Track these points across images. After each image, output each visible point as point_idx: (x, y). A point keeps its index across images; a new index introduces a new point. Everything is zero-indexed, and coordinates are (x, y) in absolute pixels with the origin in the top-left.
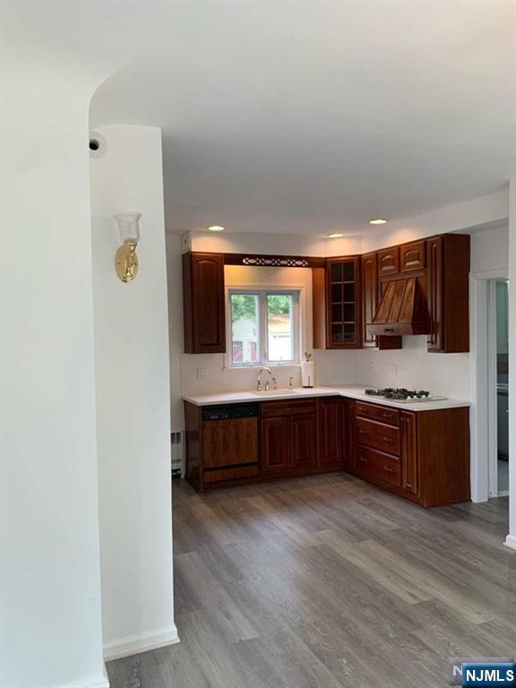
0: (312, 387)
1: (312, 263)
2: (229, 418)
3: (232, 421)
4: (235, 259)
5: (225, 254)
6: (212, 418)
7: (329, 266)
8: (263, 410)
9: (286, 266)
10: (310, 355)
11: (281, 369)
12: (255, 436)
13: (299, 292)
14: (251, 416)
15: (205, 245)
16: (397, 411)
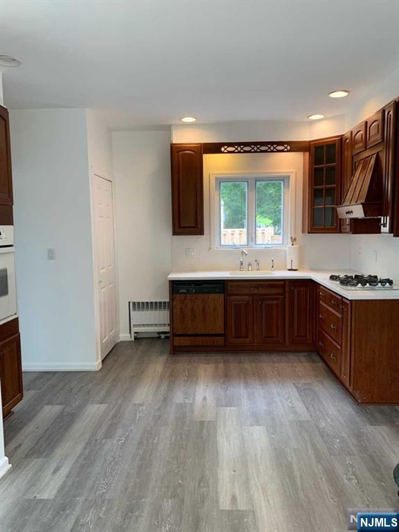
0: (296, 270)
1: (295, 147)
2: (195, 293)
3: (200, 296)
4: (215, 148)
5: (204, 144)
6: (181, 291)
7: (313, 149)
8: (229, 288)
9: (282, 151)
10: (295, 239)
11: (267, 251)
12: (221, 310)
13: (289, 177)
14: (217, 293)
15: (188, 136)
16: (340, 298)
